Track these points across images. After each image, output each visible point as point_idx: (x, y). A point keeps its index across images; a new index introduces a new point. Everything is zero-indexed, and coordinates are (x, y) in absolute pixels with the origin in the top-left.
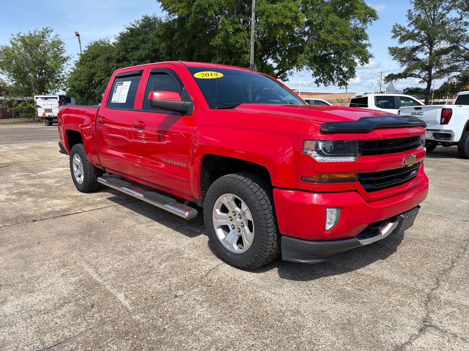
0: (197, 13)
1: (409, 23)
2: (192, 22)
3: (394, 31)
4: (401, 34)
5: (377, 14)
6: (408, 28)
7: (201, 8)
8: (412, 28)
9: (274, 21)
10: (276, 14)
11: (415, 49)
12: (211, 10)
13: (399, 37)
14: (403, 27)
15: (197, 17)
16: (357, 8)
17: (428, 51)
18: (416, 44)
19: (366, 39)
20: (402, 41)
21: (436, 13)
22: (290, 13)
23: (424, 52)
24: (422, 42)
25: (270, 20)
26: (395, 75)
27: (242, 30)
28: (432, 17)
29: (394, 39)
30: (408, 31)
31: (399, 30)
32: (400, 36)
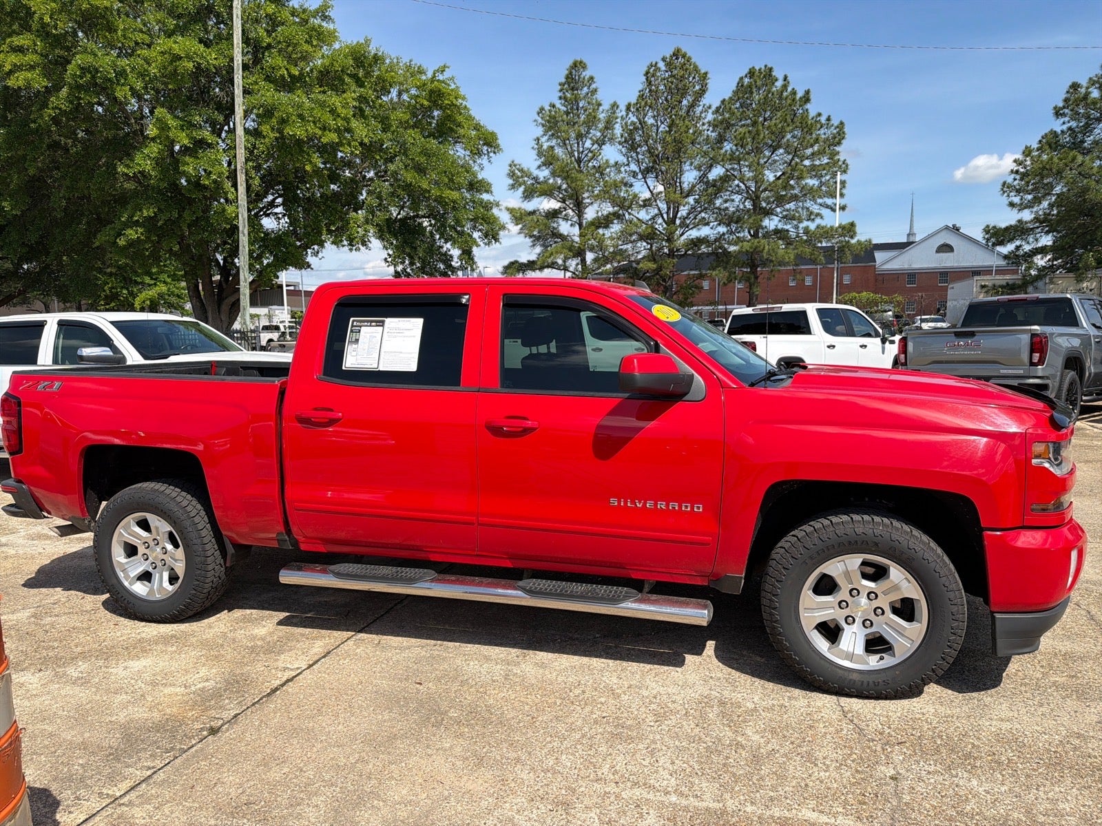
0: (79, 87)
1: (539, 163)
2: (60, 109)
3: (512, 175)
4: (524, 183)
5: (499, 141)
6: (536, 173)
7: (93, 77)
8: (544, 174)
9: (298, 133)
10: (301, 117)
11: (553, 214)
12: (123, 85)
13: (522, 189)
14: (526, 169)
15: (80, 98)
16: (459, 125)
17: (576, 219)
18: (553, 204)
19: (487, 191)
20: (528, 195)
21: (581, 149)
22: (334, 120)
23: (570, 222)
24: (564, 201)
25: (288, 131)
26: (523, 264)
27: (211, 144)
28: (576, 154)
29: (513, 190)
30: (536, 179)
31: (519, 174)
32: (523, 187)
